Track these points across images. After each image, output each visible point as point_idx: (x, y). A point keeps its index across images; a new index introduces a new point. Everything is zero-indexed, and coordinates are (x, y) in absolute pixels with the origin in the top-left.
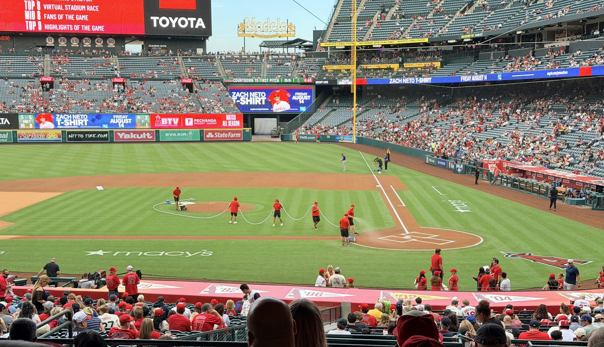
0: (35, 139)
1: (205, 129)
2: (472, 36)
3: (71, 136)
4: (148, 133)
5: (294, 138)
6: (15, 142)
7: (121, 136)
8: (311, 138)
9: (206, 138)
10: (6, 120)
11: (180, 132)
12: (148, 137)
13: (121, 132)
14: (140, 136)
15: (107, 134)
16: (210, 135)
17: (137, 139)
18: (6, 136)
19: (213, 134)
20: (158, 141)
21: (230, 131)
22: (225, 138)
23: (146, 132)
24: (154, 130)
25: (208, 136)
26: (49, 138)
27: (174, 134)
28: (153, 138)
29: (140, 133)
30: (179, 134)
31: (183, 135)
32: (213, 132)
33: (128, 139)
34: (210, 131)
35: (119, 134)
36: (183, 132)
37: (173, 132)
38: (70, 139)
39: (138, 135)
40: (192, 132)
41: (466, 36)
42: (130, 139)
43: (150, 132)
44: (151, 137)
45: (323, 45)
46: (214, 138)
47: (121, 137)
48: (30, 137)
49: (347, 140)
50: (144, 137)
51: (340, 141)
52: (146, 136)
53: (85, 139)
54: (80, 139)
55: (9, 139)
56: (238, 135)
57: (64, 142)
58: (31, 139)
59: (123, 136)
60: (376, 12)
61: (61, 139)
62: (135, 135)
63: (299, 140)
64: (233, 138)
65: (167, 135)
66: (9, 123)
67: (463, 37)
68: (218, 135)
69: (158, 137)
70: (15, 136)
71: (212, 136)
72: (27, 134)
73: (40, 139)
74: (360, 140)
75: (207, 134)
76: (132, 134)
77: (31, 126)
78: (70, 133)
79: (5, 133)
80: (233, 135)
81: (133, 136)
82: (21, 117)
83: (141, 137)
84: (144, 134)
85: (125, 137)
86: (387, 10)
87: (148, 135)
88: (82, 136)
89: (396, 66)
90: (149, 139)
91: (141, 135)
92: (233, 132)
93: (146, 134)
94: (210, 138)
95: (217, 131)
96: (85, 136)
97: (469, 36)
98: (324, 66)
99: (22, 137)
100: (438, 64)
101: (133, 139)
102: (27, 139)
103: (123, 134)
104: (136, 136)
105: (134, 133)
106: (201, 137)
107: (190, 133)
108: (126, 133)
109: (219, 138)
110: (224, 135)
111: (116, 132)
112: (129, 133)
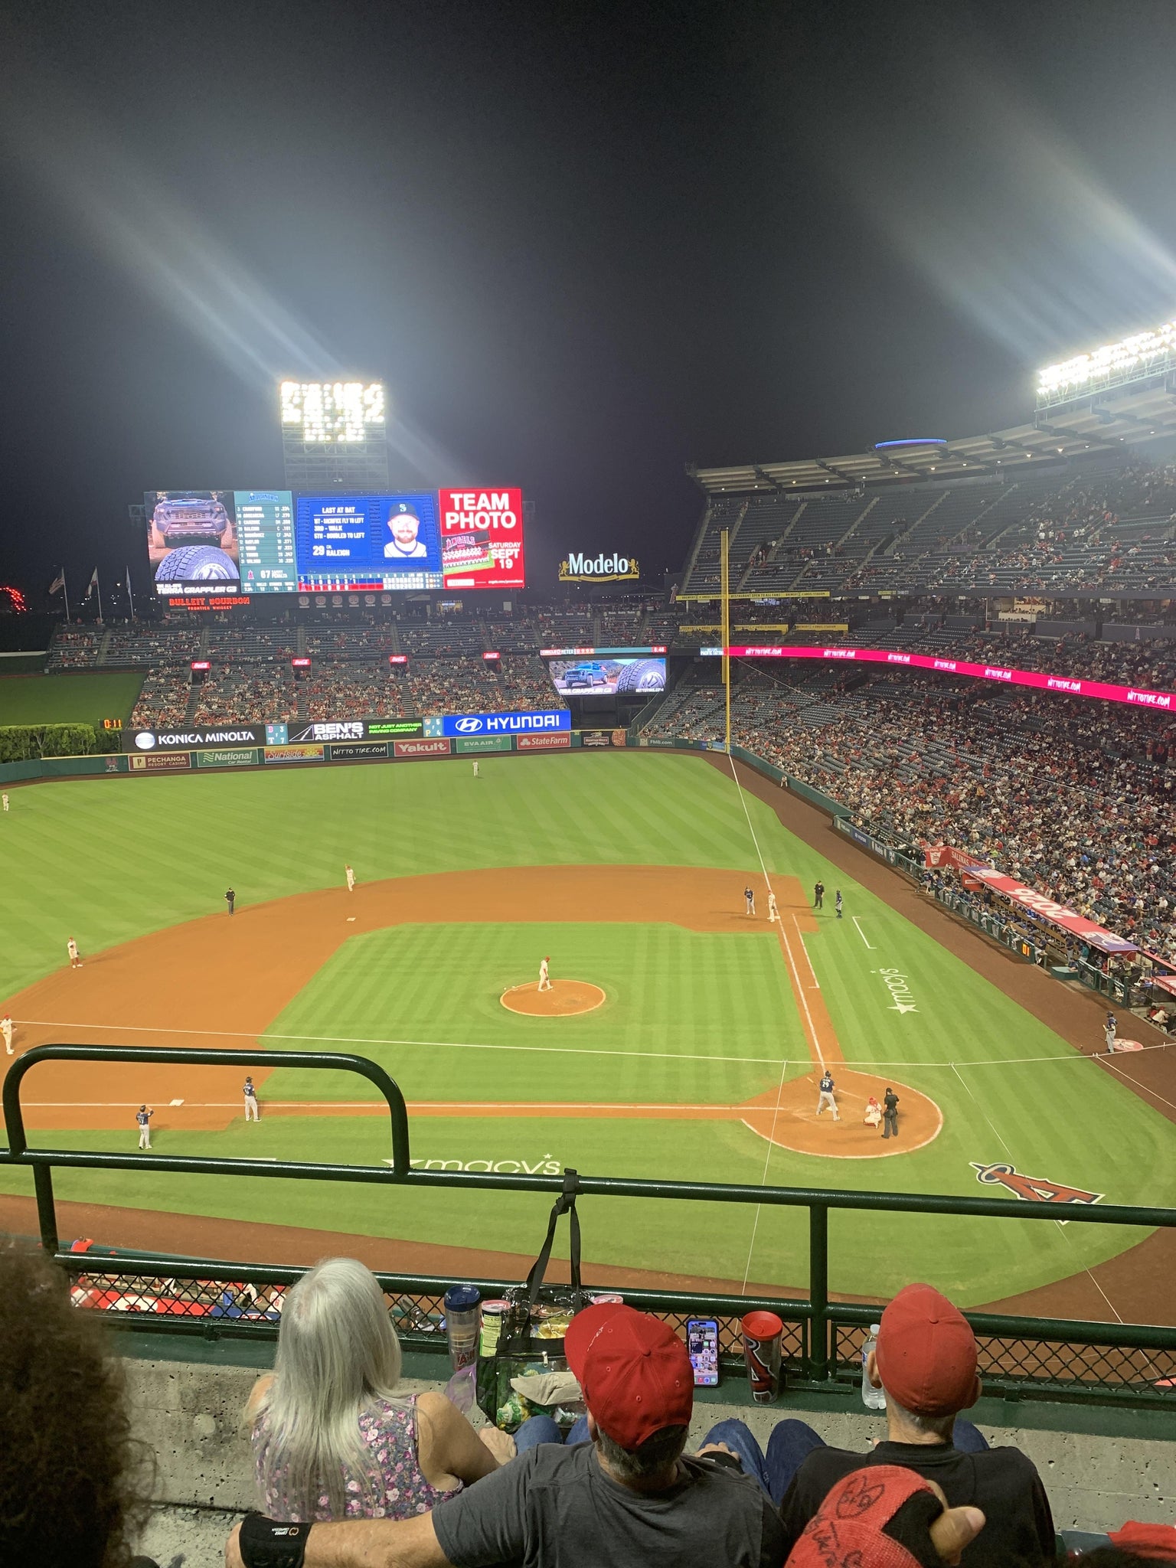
0: (288, 758)
2: (894, 593)
3: (337, 752)
4: (441, 743)
5: (644, 742)
6: (261, 764)
7: (404, 748)
8: (666, 743)
9: (520, 746)
10: (250, 734)
11: (484, 740)
12: (441, 749)
13: (404, 744)
14: (429, 748)
15: (384, 747)
16: (525, 742)
17: (426, 752)
18: (249, 756)
19: (530, 740)
20: (454, 754)
21: (553, 735)
22: (546, 746)
23: (438, 742)
24: (449, 738)
25: (522, 744)
26: (307, 756)
27: (477, 743)
28: (447, 751)
29: (429, 743)
30: (482, 743)
31: (489, 743)
32: (530, 738)
33: (414, 752)
34: (526, 737)
35: (401, 746)
36: (489, 739)
37: (475, 740)
38: (335, 756)
39: (427, 747)
40: (501, 738)
41: (884, 592)
42: (417, 752)
43: (443, 742)
44: (445, 749)
45: (679, 598)
46: (531, 746)
47: (404, 751)
48: (282, 756)
49: (717, 748)
50: (436, 749)
51: (709, 749)
52: (438, 748)
53: (355, 755)
54: (349, 755)
55: (253, 760)
56: (565, 740)
57: (327, 762)
58: (283, 759)
59: (407, 749)
60: (754, 547)
61: (323, 757)
62: (423, 746)
63: (651, 748)
64: (557, 745)
65: (466, 744)
66: (253, 738)
67: (880, 593)
68: (536, 742)
69: (454, 749)
70: (261, 756)
71: (528, 743)
72: (277, 753)
73: (295, 758)
75: (521, 738)
76: (418, 745)
77: (283, 740)
78: (334, 748)
79: (248, 752)
80: (557, 741)
81: (420, 748)
82: (270, 729)
83: (432, 749)
84: (435, 744)
85: (409, 750)
87: (441, 745)
88: (351, 751)
89: (783, 628)
90: (442, 751)
91: (431, 746)
92: (558, 736)
93: (438, 744)
94: (526, 746)
95: (536, 736)
96: (355, 751)
97: (889, 592)
98: (681, 627)
99: (271, 757)
100: (845, 627)
101: (421, 752)
102: (278, 758)
103: (407, 746)
104: (424, 748)
105: (422, 743)
106: (514, 745)
107: (499, 741)
108: (411, 744)
109: (538, 746)
110: (545, 741)
111: (397, 744)
112: (414, 744)
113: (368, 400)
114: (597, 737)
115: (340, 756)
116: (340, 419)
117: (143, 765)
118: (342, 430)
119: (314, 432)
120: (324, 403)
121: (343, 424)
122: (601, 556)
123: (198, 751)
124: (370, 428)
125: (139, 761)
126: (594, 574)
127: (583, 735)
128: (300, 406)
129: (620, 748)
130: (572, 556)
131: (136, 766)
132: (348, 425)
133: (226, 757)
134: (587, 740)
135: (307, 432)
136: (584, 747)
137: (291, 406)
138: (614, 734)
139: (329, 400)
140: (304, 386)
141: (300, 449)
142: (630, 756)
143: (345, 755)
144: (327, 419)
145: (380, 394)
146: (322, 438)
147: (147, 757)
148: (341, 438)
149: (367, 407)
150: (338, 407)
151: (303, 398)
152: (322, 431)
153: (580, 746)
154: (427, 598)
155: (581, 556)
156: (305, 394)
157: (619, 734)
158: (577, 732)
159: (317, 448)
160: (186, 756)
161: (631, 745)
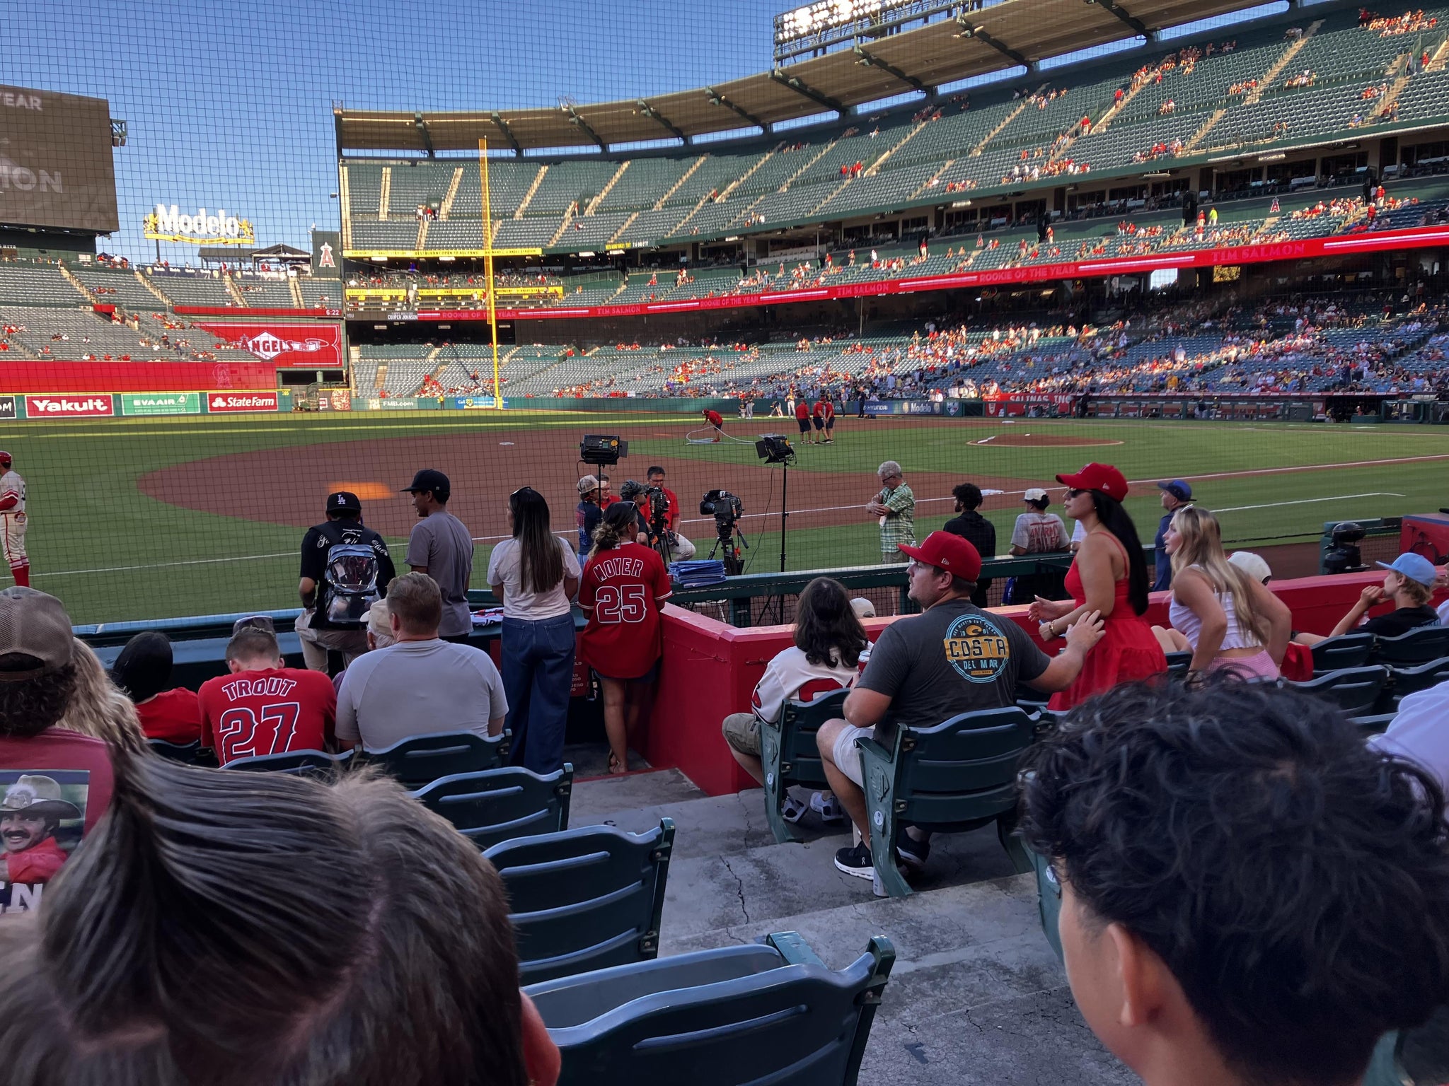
1: (208, 392)
2: (628, 245)
4: (99, 401)
5: (375, 405)
7: (41, 406)
8: (406, 404)
9: (212, 408)
12: (99, 408)
13: (41, 399)
14: (81, 406)
15: (10, 404)
16: (219, 403)
17: (76, 412)
19: (225, 399)
20: (120, 416)
21: (256, 395)
22: (245, 408)
23: (94, 398)
24: (110, 394)
25: (215, 405)
27: (152, 402)
28: (109, 411)
30: (160, 402)
31: (167, 402)
32: (225, 397)
33: (58, 412)
34: (218, 395)
35: (37, 403)
37: (149, 398)
39: (77, 405)
40: (185, 396)
41: (615, 246)
42: (62, 412)
43: (102, 398)
44: (105, 408)
45: (348, 254)
46: (226, 408)
50: (91, 408)
51: (465, 407)
52: (95, 406)
56: (270, 402)
59: (46, 407)
62: (71, 404)
64: (261, 408)
65: (137, 403)
67: (608, 247)
68: (233, 403)
69: (119, 408)
71: (223, 404)
75: (213, 398)
76: (64, 402)
80: (261, 402)
81: (66, 406)
83: (85, 408)
84: (90, 401)
85: (50, 409)
86: (435, 205)
87: (99, 404)
90: (101, 412)
91: (85, 404)
92: (261, 396)
93: (94, 401)
94: (219, 408)
97: (621, 246)
98: (348, 292)
100: (560, 290)
101: (68, 412)
103: (45, 402)
104: (73, 406)
105: (70, 399)
106: (203, 407)
107: (182, 399)
108: (52, 400)
109: (237, 408)
110: (245, 402)
111: (30, 399)
112: (58, 400)
122: (202, 211)
127: (293, 394)
129: (344, 410)
130: (162, 207)
138: (334, 394)
155: (174, 208)
157: (340, 395)
158: (286, 392)
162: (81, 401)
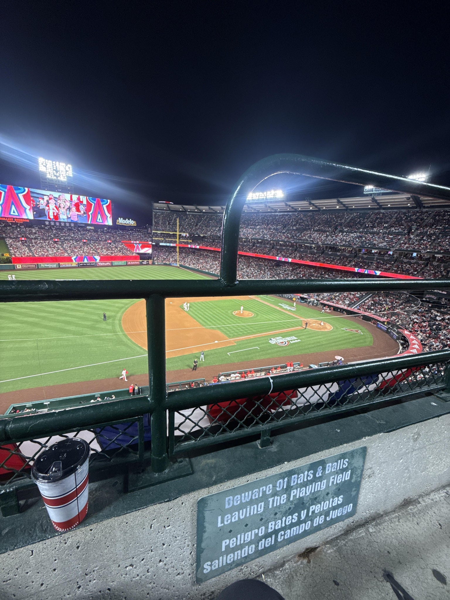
0: (67, 266)
3: (81, 265)
5: (156, 263)
6: (59, 267)
7: (99, 264)
15: (94, 263)
16: (129, 263)
17: (105, 265)
18: (55, 265)
20: (112, 266)
26: (73, 266)
27: (118, 263)
31: (121, 263)
32: (130, 262)
48: (65, 265)
49: (175, 265)
53: (86, 265)
55: (57, 266)
56: (138, 263)
57: (79, 267)
61: (77, 266)
63: (158, 265)
65: (115, 263)
68: (132, 263)
69: (112, 264)
73: (69, 266)
74: (181, 266)
78: (81, 263)
80: (136, 263)
81: (103, 264)
87: (109, 263)
98: (153, 238)
99: (62, 265)
100: (191, 241)
106: (127, 264)
107: (123, 262)
110: (134, 263)
112: (102, 263)
113: (67, 169)
114: (145, 262)
115: (82, 265)
116: (59, 173)
117: (20, 267)
118: (59, 176)
119: (51, 175)
120: (53, 167)
121: (60, 174)
122: (127, 219)
123: (39, 264)
124: (68, 177)
125: (19, 266)
126: (125, 224)
127: (142, 261)
128: (46, 166)
129: (151, 265)
130: (119, 218)
131: (18, 267)
132: (61, 175)
133: (48, 265)
134: (143, 263)
135: (48, 174)
136: (143, 264)
137: (42, 166)
139: (55, 166)
140: (47, 161)
141: (46, 179)
142: (154, 267)
143: (84, 265)
144: (54, 172)
145: (71, 168)
146: (53, 177)
147: (22, 265)
148: (59, 178)
149: (67, 171)
150: (58, 169)
151: (46, 164)
152: (53, 175)
153: (141, 264)
154: (84, 225)
155: (122, 219)
156: (47, 163)
157: (150, 261)
158: (141, 261)
159: (52, 180)
160: (35, 265)
161: (153, 264)
162: (106, 263)
